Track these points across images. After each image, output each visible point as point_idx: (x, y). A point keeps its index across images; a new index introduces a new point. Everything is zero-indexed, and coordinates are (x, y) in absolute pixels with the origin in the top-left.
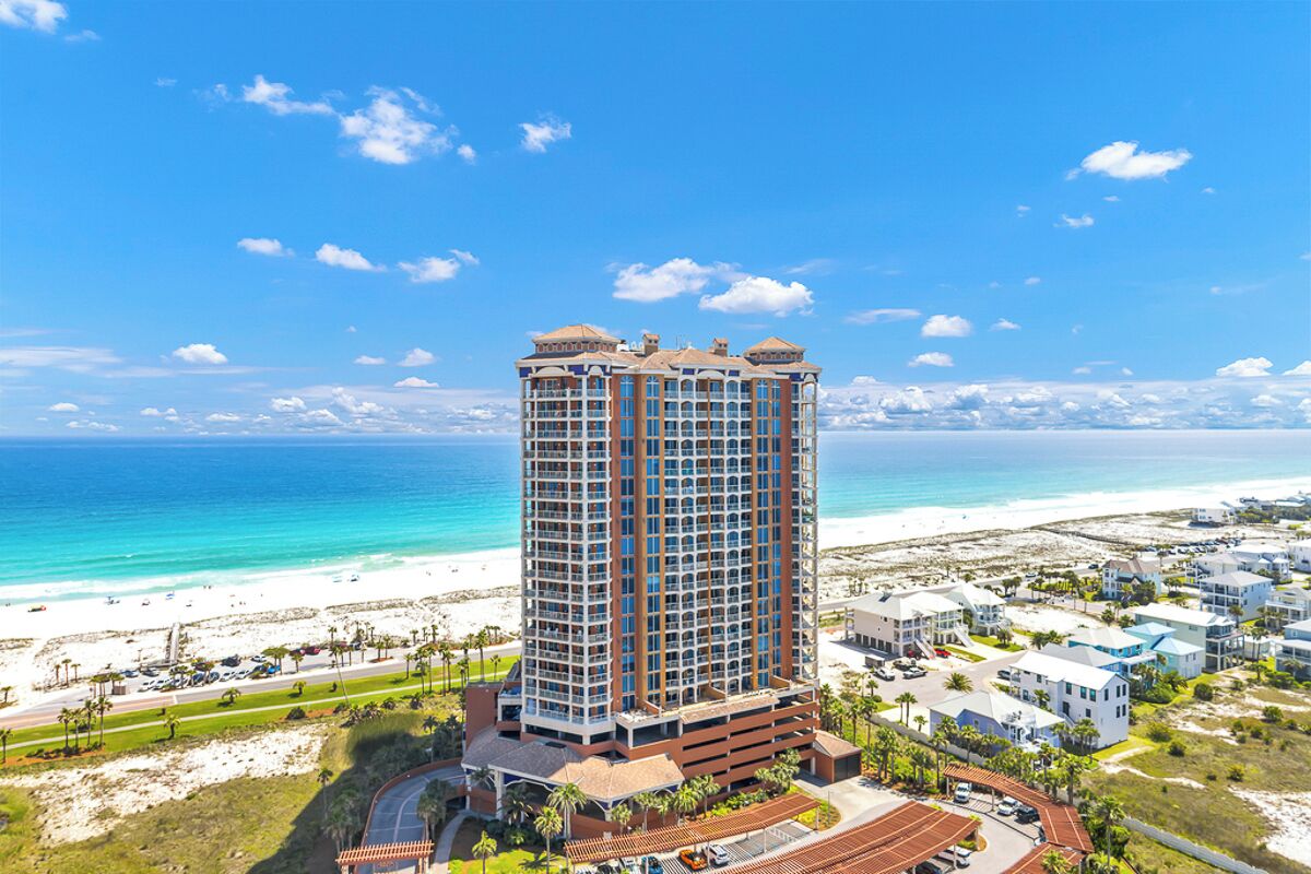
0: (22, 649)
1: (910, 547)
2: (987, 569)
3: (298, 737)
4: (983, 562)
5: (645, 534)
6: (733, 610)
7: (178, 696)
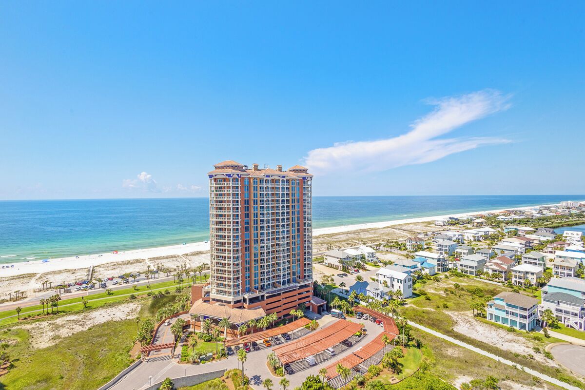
0: (31, 277)
1: (347, 234)
2: (371, 241)
3: (132, 306)
4: (370, 238)
5: (252, 231)
6: (284, 257)
7: (89, 292)
